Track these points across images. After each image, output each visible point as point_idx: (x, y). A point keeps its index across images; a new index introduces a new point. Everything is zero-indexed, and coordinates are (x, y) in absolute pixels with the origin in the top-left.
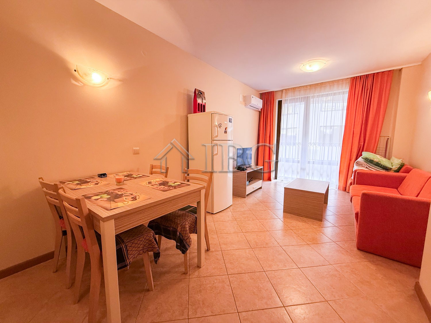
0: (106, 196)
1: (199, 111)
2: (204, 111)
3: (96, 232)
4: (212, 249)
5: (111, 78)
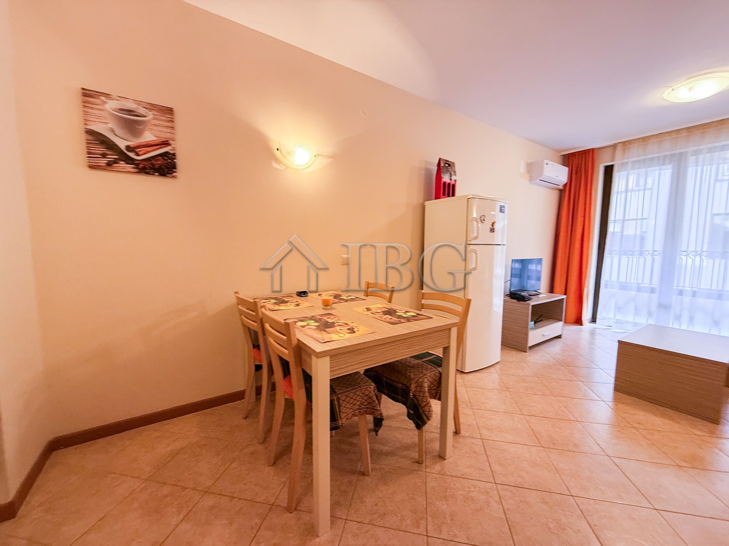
0: (313, 323)
1: (444, 194)
2: (453, 195)
3: (304, 372)
4: (463, 432)
5: (318, 155)
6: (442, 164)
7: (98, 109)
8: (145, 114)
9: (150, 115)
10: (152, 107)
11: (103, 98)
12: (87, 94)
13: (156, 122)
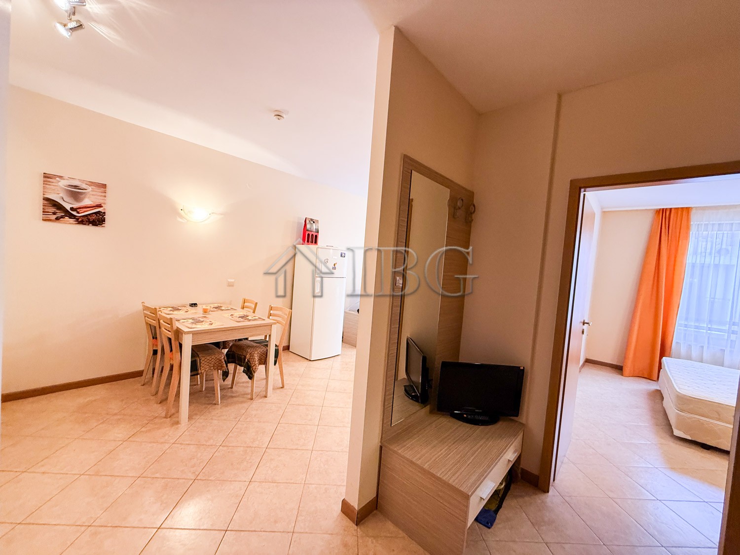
0: (191, 321)
1: (308, 241)
2: (316, 242)
3: (179, 342)
4: (286, 387)
5: (213, 213)
6: (307, 222)
7: (54, 185)
8: (86, 188)
9: (90, 189)
10: (92, 184)
11: (57, 179)
12: (46, 176)
13: (94, 193)
